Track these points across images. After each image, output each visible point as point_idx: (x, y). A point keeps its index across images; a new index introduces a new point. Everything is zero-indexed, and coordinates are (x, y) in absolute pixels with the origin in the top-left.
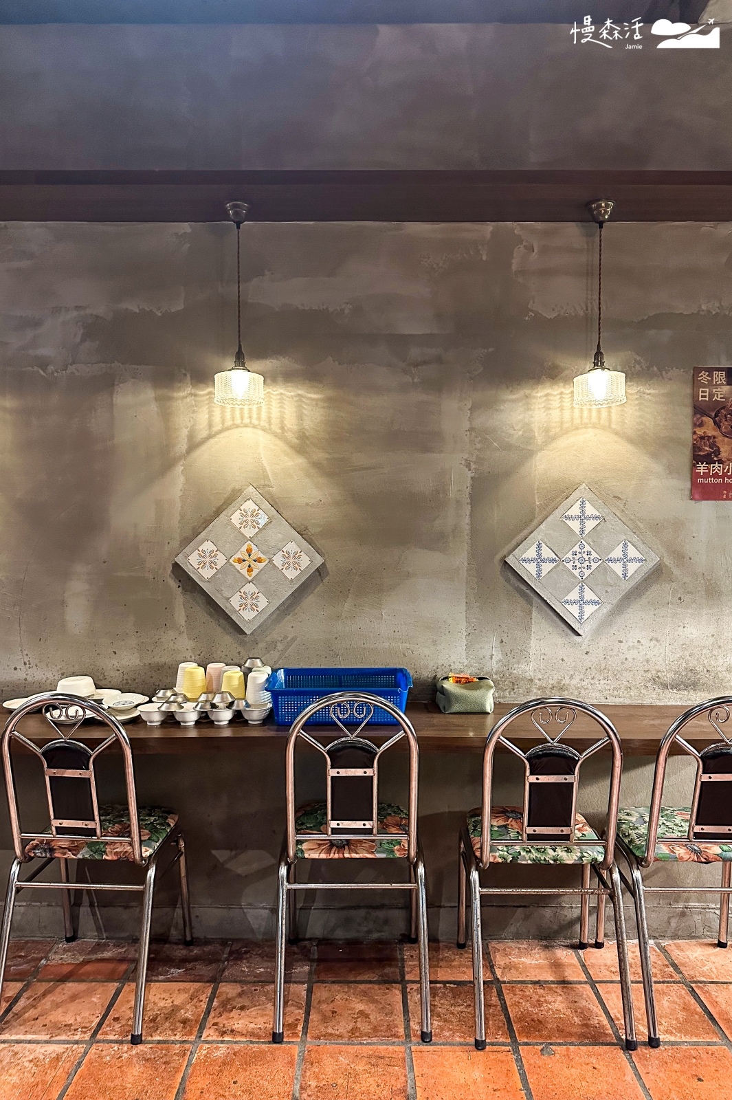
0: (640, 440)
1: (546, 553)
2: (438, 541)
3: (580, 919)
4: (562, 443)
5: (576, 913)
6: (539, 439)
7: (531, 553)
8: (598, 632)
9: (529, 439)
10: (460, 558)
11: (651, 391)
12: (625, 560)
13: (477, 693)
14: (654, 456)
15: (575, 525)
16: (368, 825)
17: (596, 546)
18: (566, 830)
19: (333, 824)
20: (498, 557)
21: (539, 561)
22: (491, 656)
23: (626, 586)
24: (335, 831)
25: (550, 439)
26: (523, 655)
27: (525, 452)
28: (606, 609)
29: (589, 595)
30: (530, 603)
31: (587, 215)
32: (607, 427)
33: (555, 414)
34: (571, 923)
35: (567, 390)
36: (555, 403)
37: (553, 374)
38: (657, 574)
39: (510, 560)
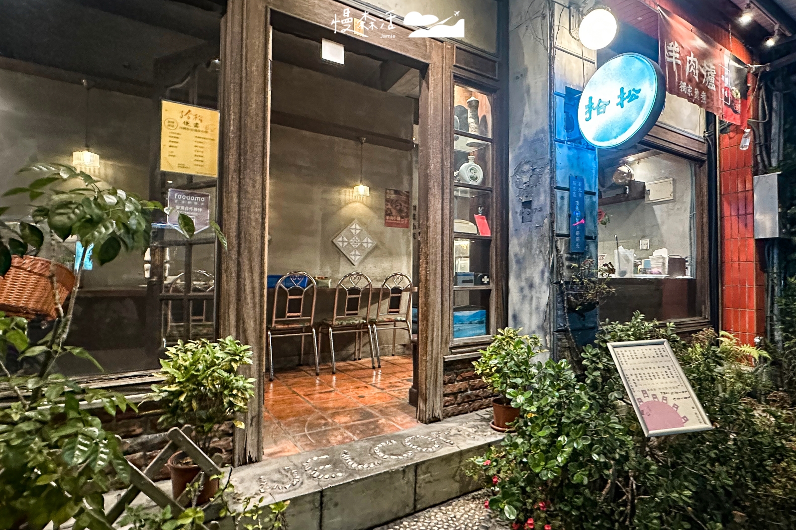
0: (371, 207)
1: (345, 239)
2: (312, 234)
3: (354, 353)
4: (350, 205)
5: (353, 351)
6: (343, 203)
7: (341, 239)
8: (360, 264)
9: (340, 203)
10: (318, 240)
11: (374, 193)
12: (367, 243)
13: (326, 281)
14: (375, 212)
15: (353, 231)
16: (299, 314)
17: (360, 238)
18: (356, 312)
19: (288, 314)
20: (331, 239)
21: (343, 242)
22: (328, 271)
23: (367, 251)
24: (289, 317)
25: (347, 204)
26: (338, 272)
27: (340, 206)
28: (362, 257)
29: (357, 253)
30: (340, 254)
31: (358, 139)
32: (362, 203)
33: (347, 197)
34: (351, 355)
35: (351, 190)
36: (347, 193)
37: (348, 185)
38: (376, 247)
39: (334, 241)
